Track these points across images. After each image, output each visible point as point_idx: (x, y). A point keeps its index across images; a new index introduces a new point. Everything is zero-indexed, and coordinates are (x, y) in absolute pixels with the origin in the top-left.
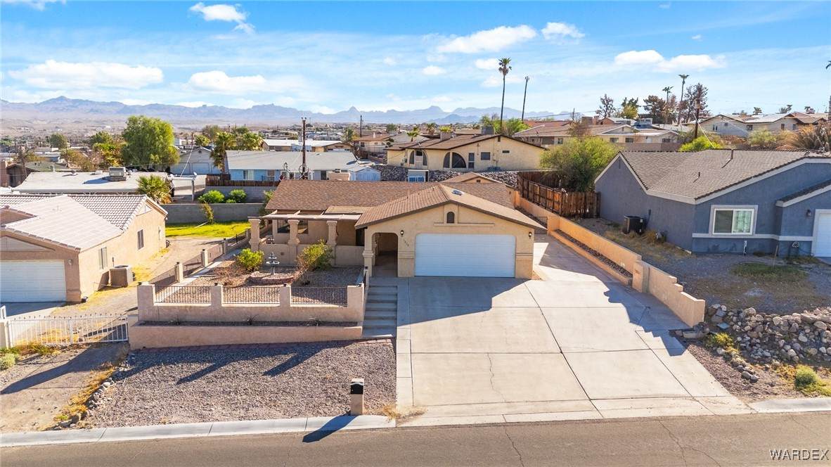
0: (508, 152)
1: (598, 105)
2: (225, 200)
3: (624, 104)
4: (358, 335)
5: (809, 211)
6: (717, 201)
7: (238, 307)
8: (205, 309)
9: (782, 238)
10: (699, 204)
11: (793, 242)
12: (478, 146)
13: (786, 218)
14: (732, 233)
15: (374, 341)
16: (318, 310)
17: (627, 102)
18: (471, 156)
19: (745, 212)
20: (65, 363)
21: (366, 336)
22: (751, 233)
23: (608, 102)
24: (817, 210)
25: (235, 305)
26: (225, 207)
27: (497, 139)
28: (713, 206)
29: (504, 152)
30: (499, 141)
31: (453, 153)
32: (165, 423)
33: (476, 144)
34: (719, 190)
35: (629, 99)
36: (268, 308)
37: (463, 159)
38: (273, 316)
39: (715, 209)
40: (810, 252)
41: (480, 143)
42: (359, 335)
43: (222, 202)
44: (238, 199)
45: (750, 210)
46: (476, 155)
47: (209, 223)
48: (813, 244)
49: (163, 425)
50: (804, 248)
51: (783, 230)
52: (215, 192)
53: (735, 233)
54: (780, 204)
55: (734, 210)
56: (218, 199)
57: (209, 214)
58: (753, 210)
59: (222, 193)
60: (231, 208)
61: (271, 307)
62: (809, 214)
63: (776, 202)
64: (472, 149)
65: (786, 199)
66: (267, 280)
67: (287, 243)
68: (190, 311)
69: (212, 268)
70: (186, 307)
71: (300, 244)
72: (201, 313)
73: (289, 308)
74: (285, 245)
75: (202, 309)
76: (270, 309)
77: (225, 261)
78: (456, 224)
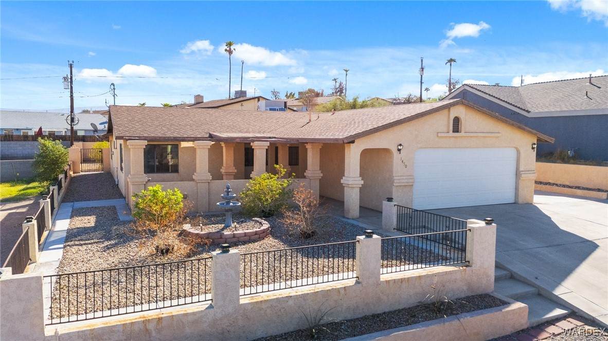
4: (523, 322)
17: (289, 95)
21: (533, 320)
27: (257, 99)
41: (244, 103)
64: (237, 107)
66: (234, 236)
67: (193, 180)
68: (159, 331)
69: (68, 231)
70: (146, 322)
71: (213, 179)
72: (188, 330)
73: (378, 283)
74: (191, 183)
75: (190, 318)
76: (342, 292)
77: (76, 219)
78: (462, 134)
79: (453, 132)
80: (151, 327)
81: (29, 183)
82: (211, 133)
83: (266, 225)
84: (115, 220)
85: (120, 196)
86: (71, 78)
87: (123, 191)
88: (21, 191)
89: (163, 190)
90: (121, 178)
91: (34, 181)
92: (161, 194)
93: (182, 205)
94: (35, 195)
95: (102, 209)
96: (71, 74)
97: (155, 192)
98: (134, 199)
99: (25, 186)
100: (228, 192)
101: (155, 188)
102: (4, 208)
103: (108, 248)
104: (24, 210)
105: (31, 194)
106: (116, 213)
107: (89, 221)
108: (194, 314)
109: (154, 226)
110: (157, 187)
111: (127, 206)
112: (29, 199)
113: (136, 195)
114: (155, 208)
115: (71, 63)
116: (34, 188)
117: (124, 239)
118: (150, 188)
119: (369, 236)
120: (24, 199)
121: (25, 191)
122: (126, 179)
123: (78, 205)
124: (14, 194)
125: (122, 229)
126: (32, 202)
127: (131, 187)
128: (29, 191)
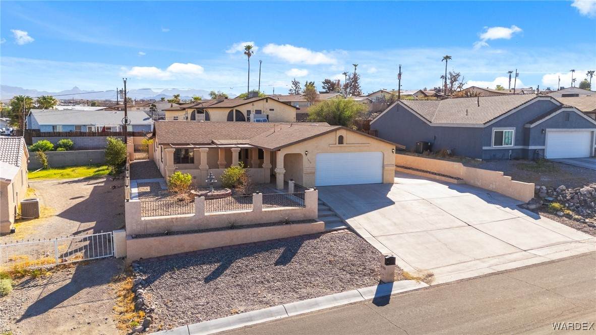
0: (273, 110)
1: (291, 86)
2: (56, 148)
3: (306, 85)
4: (321, 229)
5: (543, 130)
6: (496, 125)
7: (219, 215)
8: (190, 219)
9: (531, 147)
10: (486, 127)
11: (536, 150)
12: (253, 105)
13: (533, 134)
14: (503, 146)
15: (335, 232)
16: (285, 212)
17: (308, 84)
18: (249, 112)
19: (509, 132)
20: (68, 281)
21: (328, 229)
22: (512, 146)
23: (296, 84)
24: (547, 130)
25: (215, 213)
26: (58, 155)
27: (265, 100)
28: (493, 128)
29: (270, 110)
30: (267, 102)
31: (236, 110)
32: (237, 313)
33: (252, 104)
34: (496, 118)
35: (309, 82)
36: (244, 213)
37: (243, 115)
38: (248, 220)
39: (495, 130)
40: (544, 156)
41: (254, 103)
42: (323, 229)
43: (52, 150)
44: (68, 147)
45: (511, 130)
46: (252, 112)
47: (44, 169)
48: (545, 150)
49: (237, 315)
50: (541, 153)
51: (531, 142)
52: (45, 142)
53: (504, 146)
54: (527, 126)
55: (504, 131)
56: (49, 147)
57: (44, 161)
58: (513, 130)
59: (51, 142)
60: (62, 155)
61: (247, 213)
62: (543, 132)
63: (524, 125)
64: (249, 107)
65: (531, 122)
66: (212, 195)
67: (199, 169)
68: (177, 222)
69: (138, 193)
70: (172, 218)
71: (210, 168)
72: (186, 223)
73: (261, 212)
74: (197, 170)
75: (187, 219)
76: (246, 214)
77: (140, 188)
78: (344, 145)
79: (339, 144)
80: (174, 220)
81: (98, 167)
82: (213, 140)
83: (229, 191)
84: (160, 189)
85: (162, 177)
86: (125, 90)
87: (163, 174)
88: (96, 172)
89: (182, 174)
90: (162, 166)
91: (103, 165)
92: (181, 176)
93: (191, 181)
94: (106, 175)
95: (152, 183)
96: (125, 88)
97: (178, 175)
98: (168, 178)
99: (97, 169)
100: (211, 176)
101: (178, 173)
102: (89, 183)
103: (157, 199)
104: (103, 184)
105: (103, 174)
106: (159, 186)
107: (148, 189)
108: (188, 217)
109: (176, 190)
110: (179, 173)
111: (165, 182)
112: (103, 178)
113: (170, 177)
114: (179, 183)
115: (125, 79)
116: (104, 170)
117: (164, 196)
118: (176, 173)
119: (258, 193)
120: (100, 178)
121: (98, 172)
122: (164, 168)
123: (140, 181)
124: (92, 174)
125: (163, 192)
126: (105, 179)
127: (167, 172)
128: (101, 172)
